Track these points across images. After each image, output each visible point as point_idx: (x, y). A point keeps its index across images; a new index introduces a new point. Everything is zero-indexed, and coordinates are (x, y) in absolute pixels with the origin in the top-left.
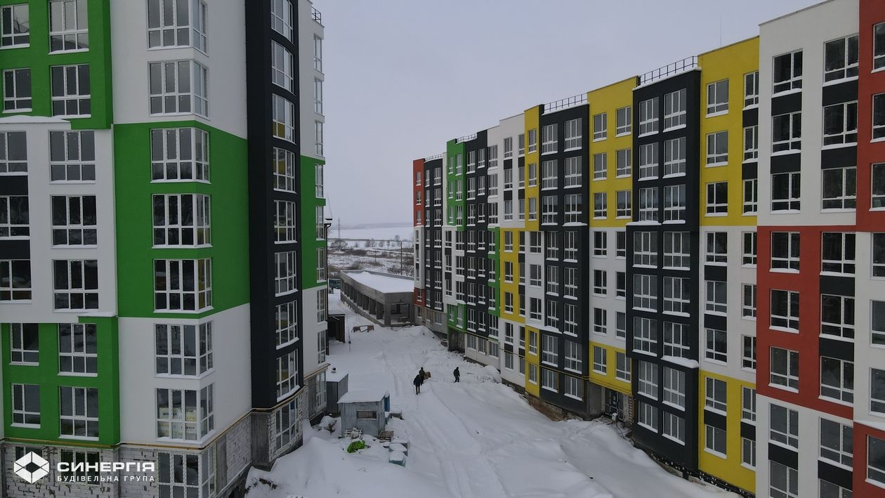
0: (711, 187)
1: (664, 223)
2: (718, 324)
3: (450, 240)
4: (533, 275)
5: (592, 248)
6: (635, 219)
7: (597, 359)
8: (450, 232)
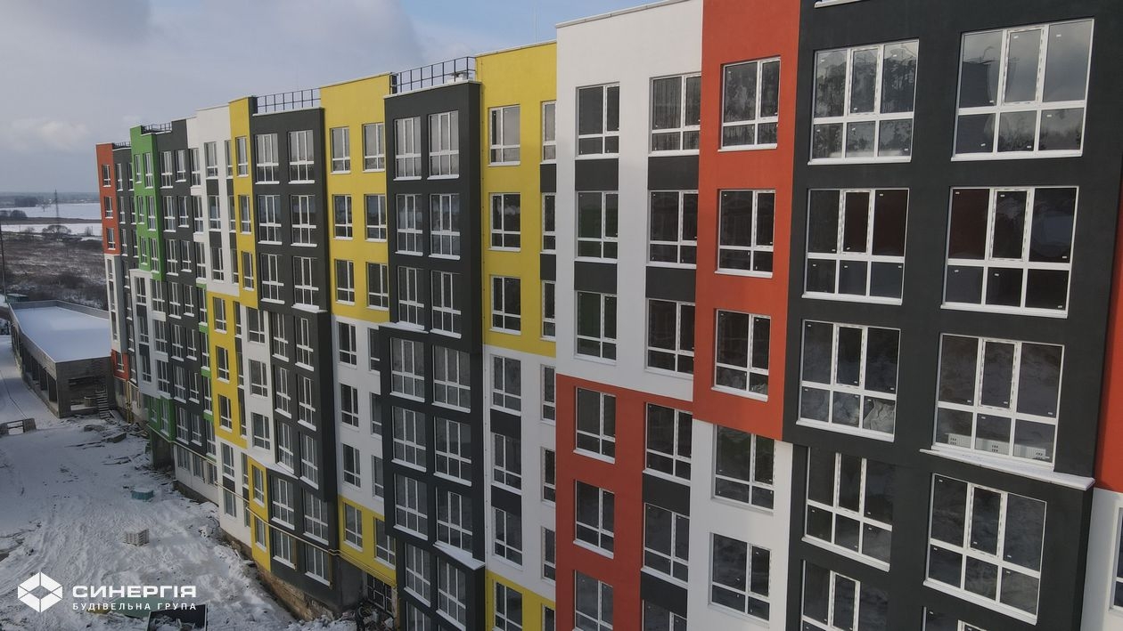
0: (497, 282)
1: (431, 331)
2: (510, 505)
3: (144, 293)
4: (256, 377)
5: (337, 350)
6: (394, 319)
7: (349, 525)
8: (143, 280)
